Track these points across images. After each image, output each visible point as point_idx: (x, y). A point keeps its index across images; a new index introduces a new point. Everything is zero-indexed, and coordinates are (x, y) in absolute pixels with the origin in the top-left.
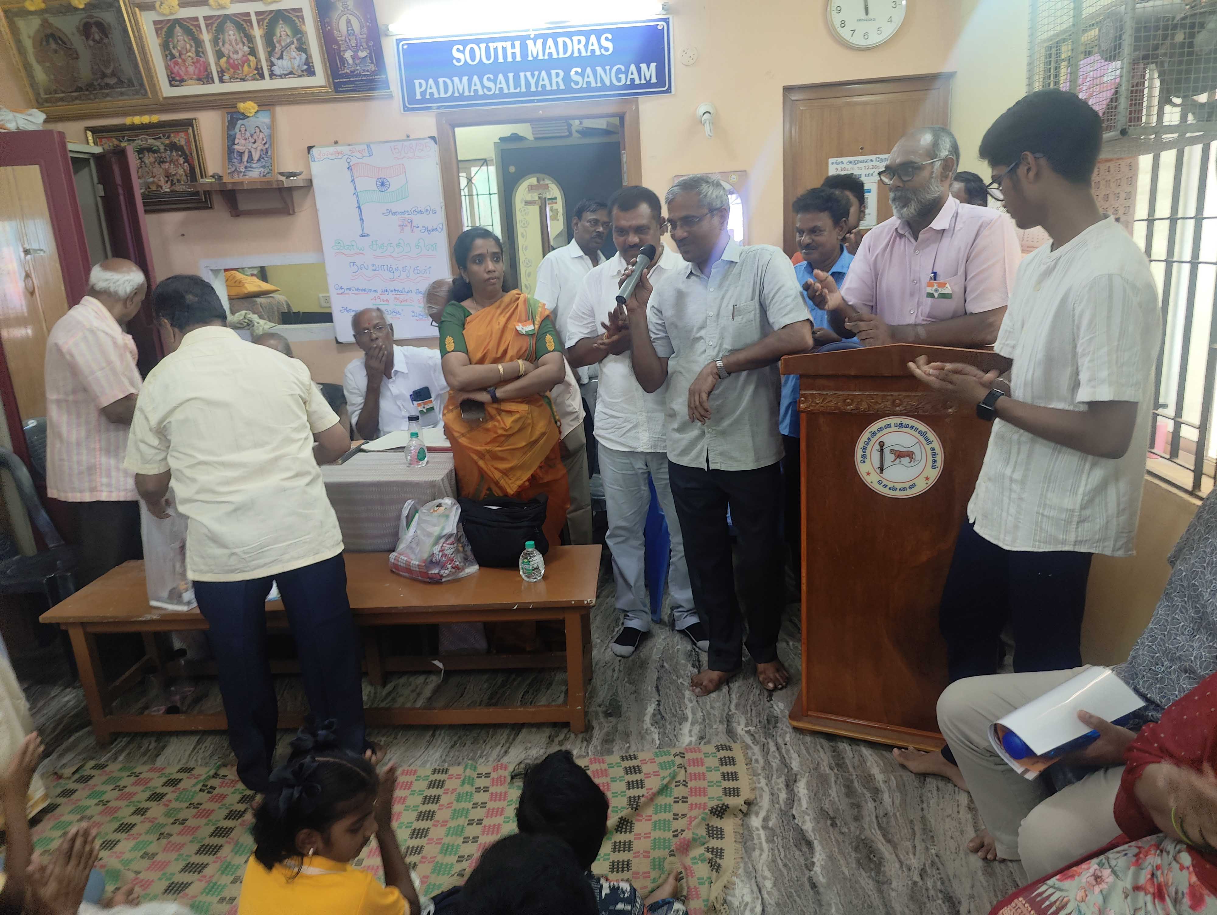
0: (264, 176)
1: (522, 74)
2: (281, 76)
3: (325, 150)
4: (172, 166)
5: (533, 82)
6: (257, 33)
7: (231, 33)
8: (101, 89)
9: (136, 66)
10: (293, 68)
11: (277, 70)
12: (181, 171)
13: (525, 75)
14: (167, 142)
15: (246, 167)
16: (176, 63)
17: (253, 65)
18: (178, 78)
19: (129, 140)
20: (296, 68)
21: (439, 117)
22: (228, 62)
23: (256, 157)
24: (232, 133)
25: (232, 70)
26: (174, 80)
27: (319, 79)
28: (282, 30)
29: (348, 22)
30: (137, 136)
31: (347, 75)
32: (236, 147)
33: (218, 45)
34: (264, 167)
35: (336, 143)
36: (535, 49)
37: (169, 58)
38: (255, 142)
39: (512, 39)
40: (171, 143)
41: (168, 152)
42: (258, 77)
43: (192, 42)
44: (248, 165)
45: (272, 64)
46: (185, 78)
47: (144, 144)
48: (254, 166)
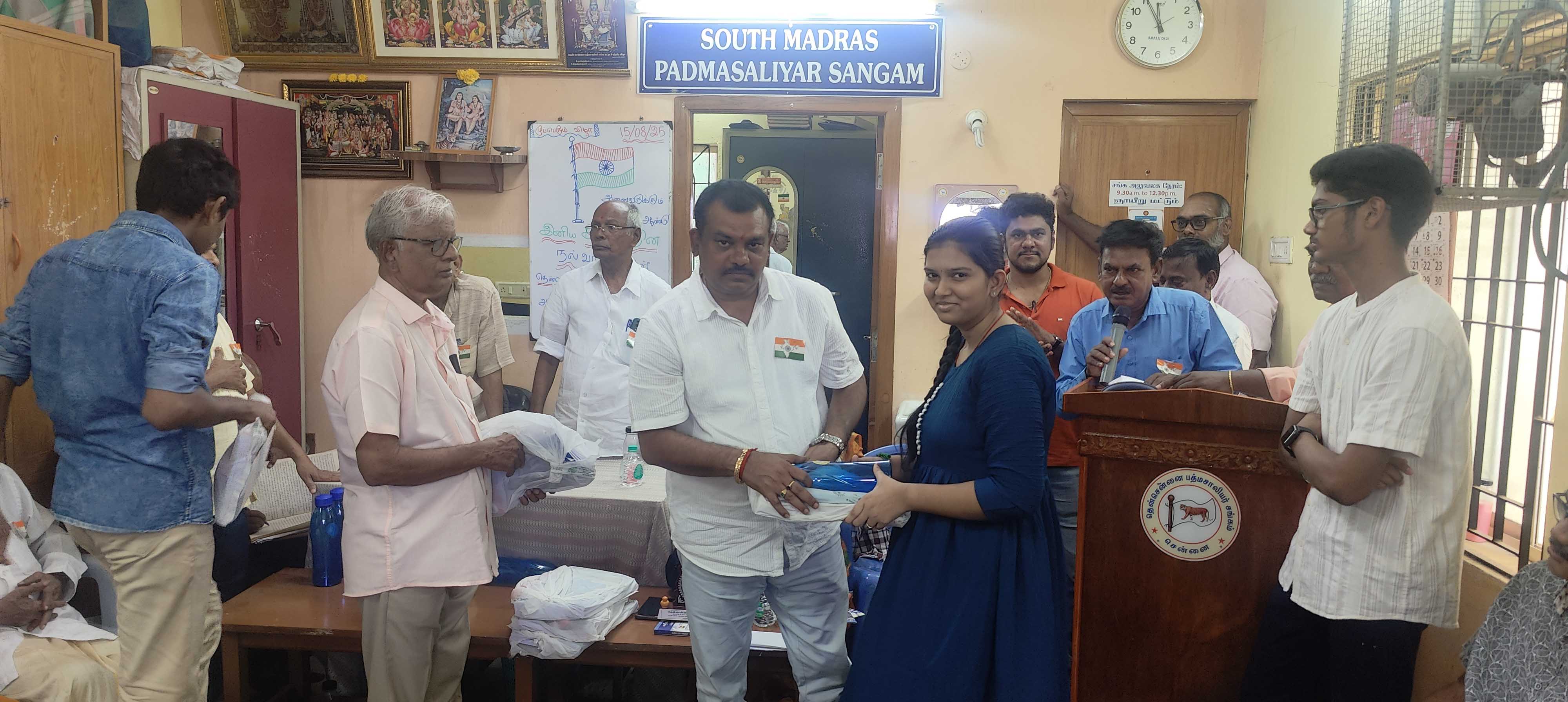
0: (476, 149)
1: (775, 64)
2: (510, 46)
3: (545, 126)
4: (373, 130)
5: (786, 73)
8: (308, 41)
9: (352, 21)
10: (525, 38)
12: (382, 137)
13: (779, 65)
14: (373, 104)
15: (457, 138)
16: (396, 23)
17: (481, 32)
18: (396, 38)
19: (328, 98)
20: (528, 38)
21: (678, 100)
22: (454, 26)
23: (470, 128)
24: (446, 100)
25: (457, 35)
26: (391, 39)
27: (552, 52)
30: (339, 94)
31: (582, 50)
32: (449, 115)
34: (477, 139)
35: (560, 119)
36: (793, 40)
37: (389, 16)
38: (470, 113)
39: (768, 28)
40: (376, 105)
41: (372, 115)
42: (485, 45)
44: (460, 136)
46: (404, 38)
47: (346, 104)
48: (466, 137)
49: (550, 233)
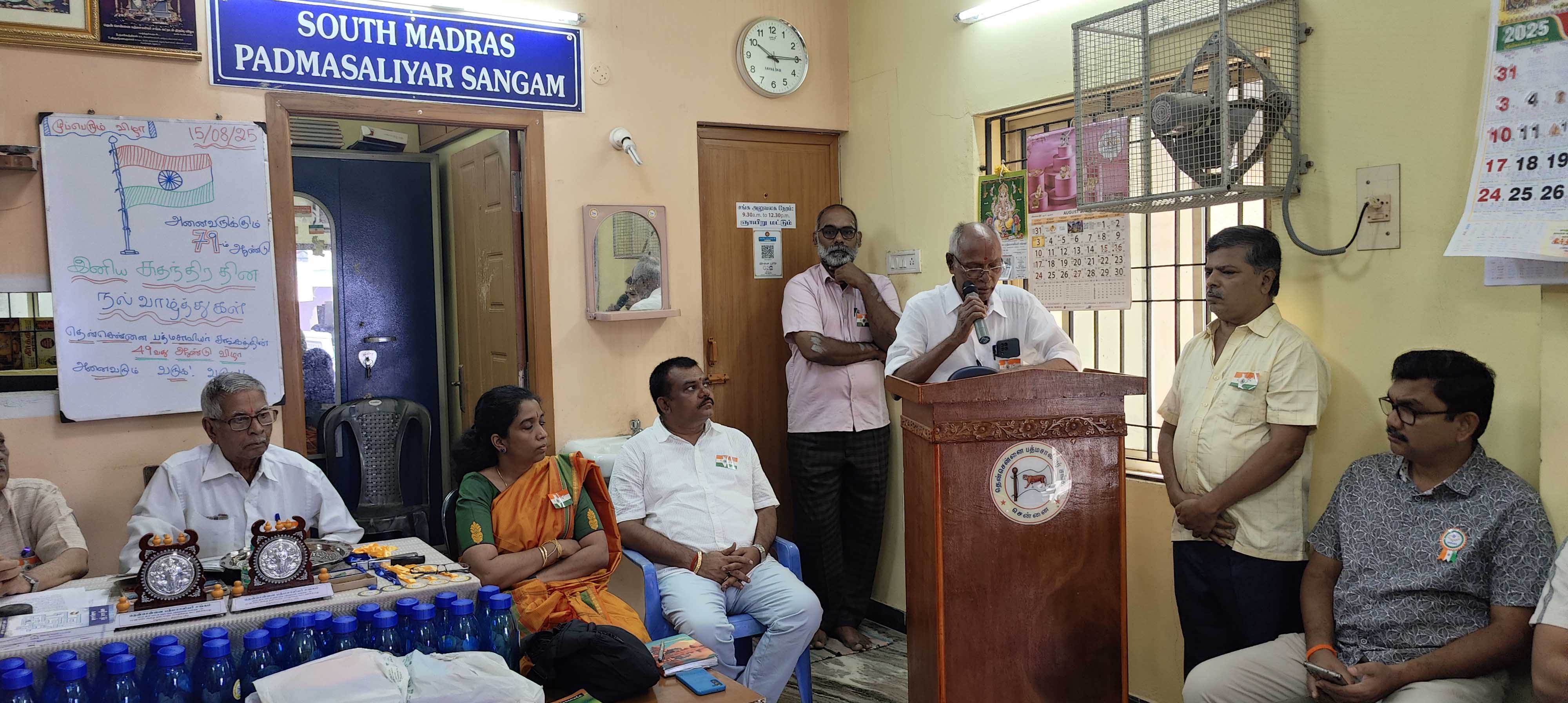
1: (397, 62)
3: (70, 120)
5: (411, 74)
13: (401, 64)
21: (271, 99)
27: (75, 19)
35: (90, 112)
36: (416, 36)
39: (386, 18)
49: (85, 270)
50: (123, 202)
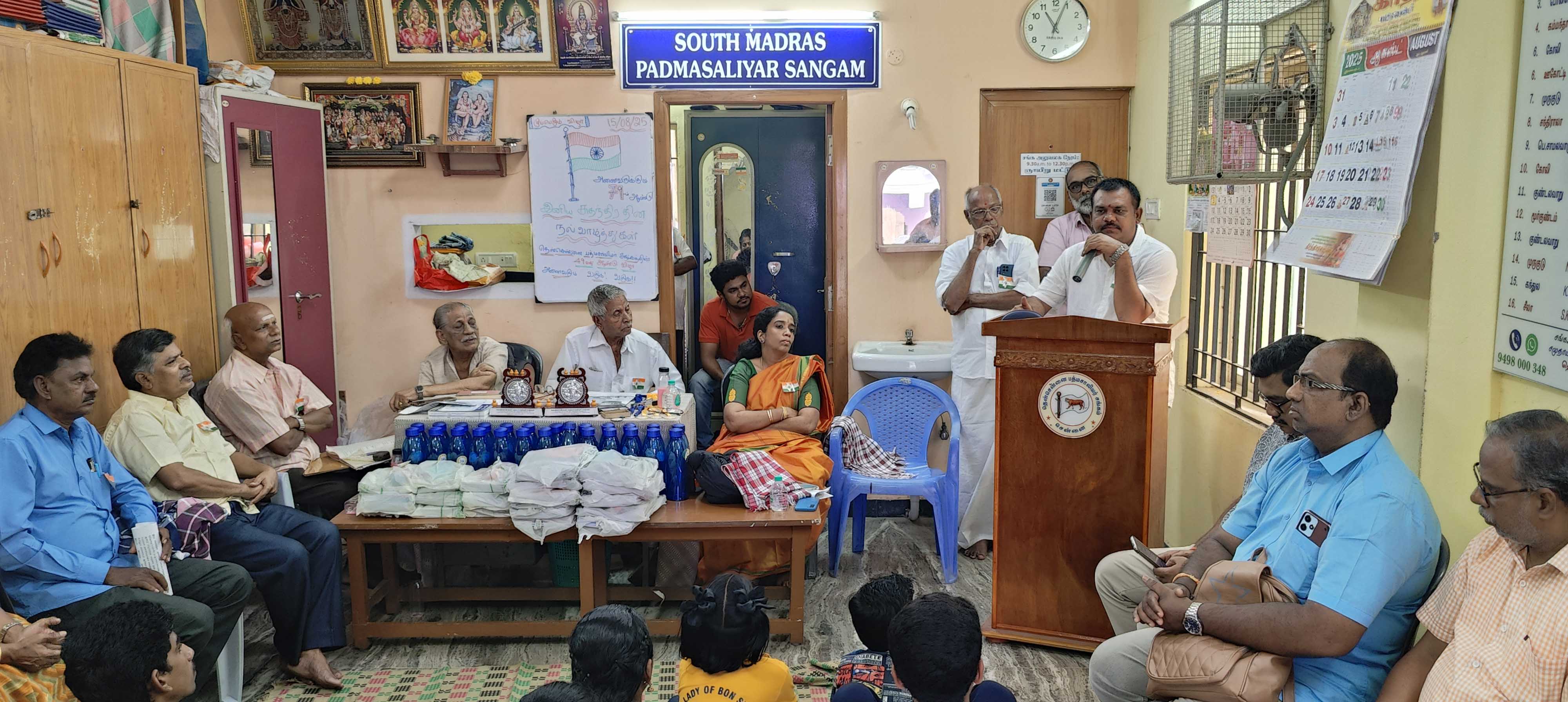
0: (483, 141)
1: (739, 63)
3: (542, 119)
4: (388, 125)
5: (749, 70)
6: (492, 11)
7: (466, 9)
8: (327, 49)
9: (367, 31)
10: (522, 44)
11: (505, 45)
12: (397, 131)
13: (742, 63)
14: (387, 103)
15: (466, 131)
16: (407, 32)
17: (483, 39)
19: (347, 98)
20: (525, 44)
21: (657, 95)
22: (459, 34)
23: (476, 122)
24: (454, 99)
25: (462, 42)
26: (402, 47)
28: (516, 11)
29: (581, 8)
30: (356, 95)
31: (573, 54)
32: (457, 112)
33: (452, 19)
34: (483, 132)
35: (555, 113)
36: (753, 42)
38: (476, 109)
39: (733, 31)
40: (390, 103)
42: (486, 49)
43: (426, 14)
44: (468, 129)
45: (502, 39)
46: (414, 46)
47: (362, 103)
48: (474, 130)
49: (550, 211)
50: (571, 169)
